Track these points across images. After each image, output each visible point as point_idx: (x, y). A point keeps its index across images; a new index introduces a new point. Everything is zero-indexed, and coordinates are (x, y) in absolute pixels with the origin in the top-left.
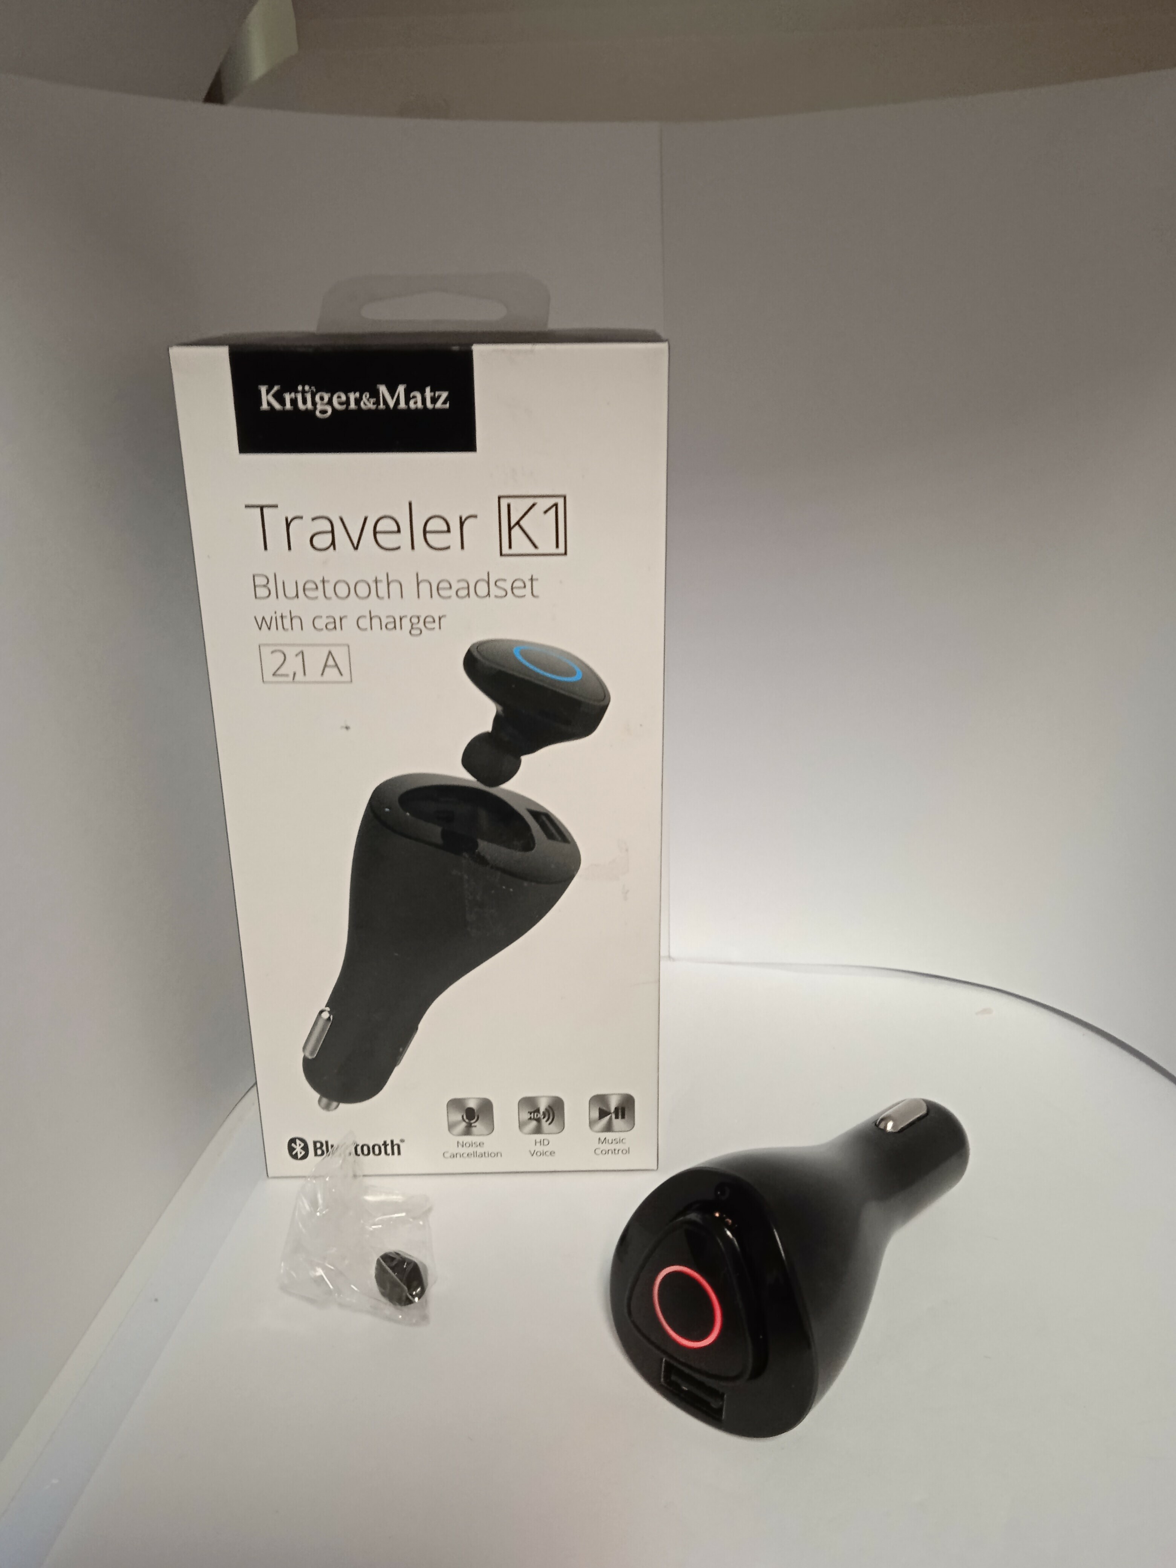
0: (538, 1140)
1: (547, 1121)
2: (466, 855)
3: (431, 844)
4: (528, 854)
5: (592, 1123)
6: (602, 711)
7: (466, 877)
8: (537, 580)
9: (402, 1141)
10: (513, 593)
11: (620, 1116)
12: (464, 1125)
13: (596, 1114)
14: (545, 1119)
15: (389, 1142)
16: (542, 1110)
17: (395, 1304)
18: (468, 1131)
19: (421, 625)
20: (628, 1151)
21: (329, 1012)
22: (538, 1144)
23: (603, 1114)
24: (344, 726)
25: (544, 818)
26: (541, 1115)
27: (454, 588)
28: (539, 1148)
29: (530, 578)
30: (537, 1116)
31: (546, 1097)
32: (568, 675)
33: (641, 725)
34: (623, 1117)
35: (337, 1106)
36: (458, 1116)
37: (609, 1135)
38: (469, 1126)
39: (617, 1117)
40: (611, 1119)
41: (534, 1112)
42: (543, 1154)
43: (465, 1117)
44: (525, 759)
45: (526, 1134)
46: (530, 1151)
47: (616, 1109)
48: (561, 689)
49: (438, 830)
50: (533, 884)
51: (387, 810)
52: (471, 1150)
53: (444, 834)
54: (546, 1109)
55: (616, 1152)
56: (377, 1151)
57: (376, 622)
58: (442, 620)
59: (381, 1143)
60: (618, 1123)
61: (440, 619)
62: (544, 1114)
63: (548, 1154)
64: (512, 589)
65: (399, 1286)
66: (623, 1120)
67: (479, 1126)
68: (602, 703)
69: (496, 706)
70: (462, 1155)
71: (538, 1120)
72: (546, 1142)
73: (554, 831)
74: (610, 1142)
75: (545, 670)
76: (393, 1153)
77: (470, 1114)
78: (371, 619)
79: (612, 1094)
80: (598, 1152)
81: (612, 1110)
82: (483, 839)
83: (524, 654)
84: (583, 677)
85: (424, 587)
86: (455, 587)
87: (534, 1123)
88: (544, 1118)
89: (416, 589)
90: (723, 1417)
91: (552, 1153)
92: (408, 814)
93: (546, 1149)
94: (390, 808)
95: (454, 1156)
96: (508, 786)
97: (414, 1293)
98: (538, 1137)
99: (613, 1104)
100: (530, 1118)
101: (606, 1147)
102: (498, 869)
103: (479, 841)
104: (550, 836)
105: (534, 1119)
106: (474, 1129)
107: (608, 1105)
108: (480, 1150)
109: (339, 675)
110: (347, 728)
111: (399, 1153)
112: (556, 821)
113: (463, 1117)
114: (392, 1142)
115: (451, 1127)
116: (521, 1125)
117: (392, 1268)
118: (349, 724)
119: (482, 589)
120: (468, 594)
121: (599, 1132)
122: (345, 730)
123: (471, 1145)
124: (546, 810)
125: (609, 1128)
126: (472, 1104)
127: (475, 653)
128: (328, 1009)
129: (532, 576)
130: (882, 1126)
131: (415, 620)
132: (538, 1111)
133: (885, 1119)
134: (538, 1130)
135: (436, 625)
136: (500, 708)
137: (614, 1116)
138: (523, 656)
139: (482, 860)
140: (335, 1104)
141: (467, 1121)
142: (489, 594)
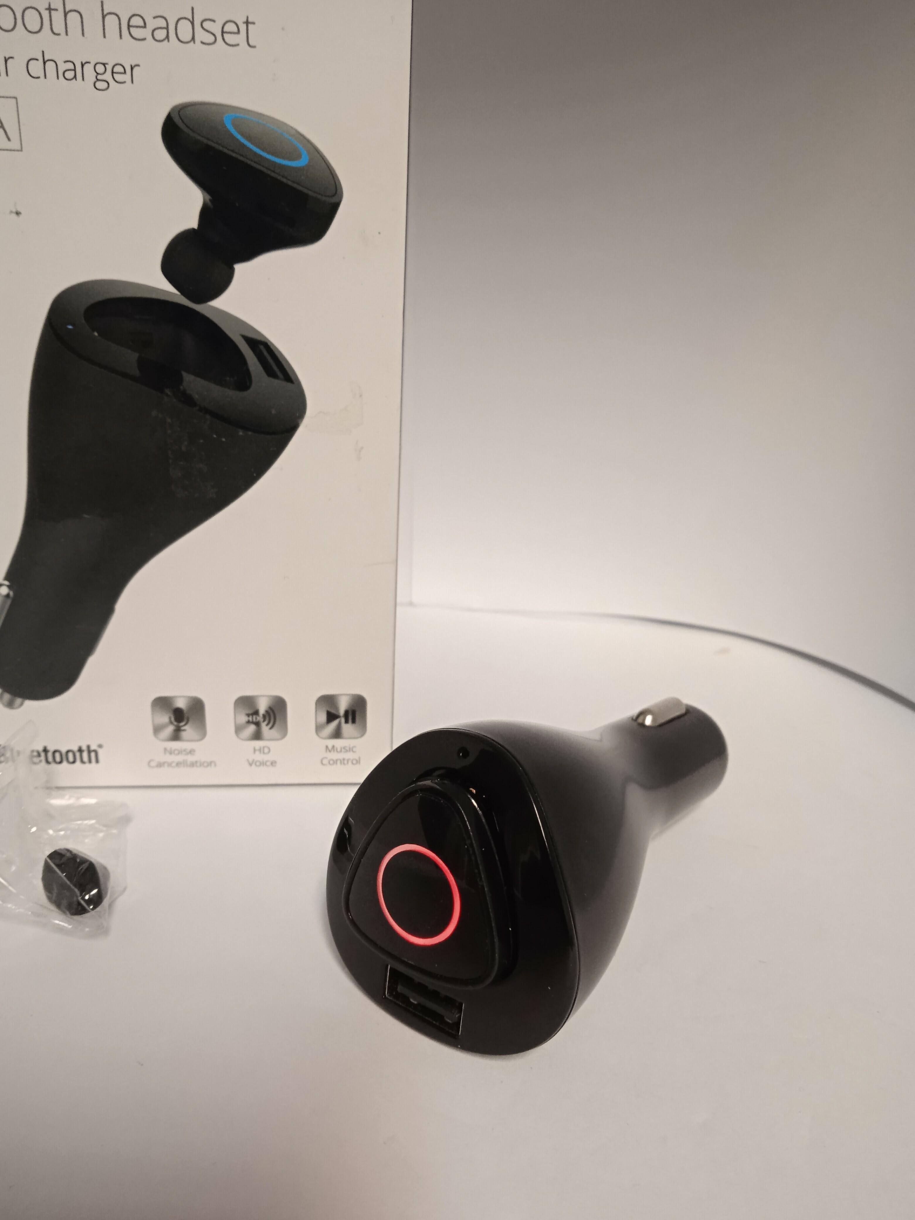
0: (257, 748)
1: (267, 725)
2: (168, 391)
3: (125, 375)
4: (245, 394)
5: (319, 728)
6: (334, 208)
7: (169, 420)
8: (253, 23)
9: (100, 746)
10: (224, 39)
11: (350, 721)
12: (171, 729)
13: (323, 717)
14: (266, 723)
15: (84, 748)
16: (262, 711)
17: (64, 912)
18: (176, 736)
19: (108, 76)
20: (358, 762)
21: (8, 586)
22: (257, 753)
23: (331, 717)
24: (14, 210)
25: (262, 347)
26: (260, 718)
27: (150, 28)
28: (259, 757)
29: (245, 20)
30: (256, 719)
31: (266, 696)
32: (291, 159)
33: (379, 233)
34: (354, 721)
35: (22, 704)
36: (164, 718)
37: (338, 743)
38: (178, 730)
39: (347, 722)
40: (340, 724)
41: (253, 714)
42: (263, 764)
43: (173, 719)
44: (240, 269)
45: (242, 740)
46: (248, 761)
47: (346, 713)
48: (283, 177)
49: (133, 357)
50: (250, 433)
51: (70, 327)
52: (180, 758)
53: (142, 364)
54: (267, 712)
55: (346, 762)
56: (71, 758)
57: (50, 66)
58: (135, 70)
59: (75, 749)
60: (348, 729)
61: (132, 68)
62: (264, 716)
63: (268, 764)
64: (223, 32)
65: (69, 889)
66: (354, 725)
67: (188, 731)
68: (334, 200)
69: (203, 194)
70: (170, 765)
71: (257, 724)
72: (266, 750)
73: (275, 368)
74: (339, 750)
75: (263, 150)
76: (90, 761)
77: (179, 716)
78: (44, 63)
79: (342, 695)
80: (325, 761)
81: (342, 712)
82: (188, 371)
83: (237, 123)
84: (309, 162)
85: (111, 21)
86: (152, 24)
87: (252, 728)
88: (264, 721)
89: (101, 23)
90: (460, 1033)
91: (273, 763)
92: (96, 334)
93: (265, 758)
94: (73, 325)
95: (160, 765)
96: (218, 303)
97: (87, 897)
98: (258, 744)
99: (343, 706)
100: (248, 722)
101: (334, 756)
102: (207, 411)
103: (184, 374)
104: (270, 373)
105: (253, 723)
106: (184, 735)
107: (337, 709)
108: (190, 758)
109: (6, 139)
110: (18, 213)
111: (97, 761)
112: (276, 353)
113: (170, 718)
114: (88, 747)
115: (157, 730)
116: (238, 729)
117: (58, 866)
118: (19, 210)
119: (185, 29)
120: (168, 37)
121: (325, 738)
122: (14, 216)
123: (180, 752)
124: (265, 338)
125: (337, 734)
126: (181, 704)
127: (177, 119)
128: (7, 583)
129: (248, 17)
130: (640, 720)
131: (100, 68)
132: (256, 713)
133: (643, 714)
134: (257, 736)
135: (127, 77)
136: (208, 197)
137: (343, 720)
138: (235, 129)
139: (188, 400)
140: (19, 700)
141: (176, 723)
142: (193, 39)
